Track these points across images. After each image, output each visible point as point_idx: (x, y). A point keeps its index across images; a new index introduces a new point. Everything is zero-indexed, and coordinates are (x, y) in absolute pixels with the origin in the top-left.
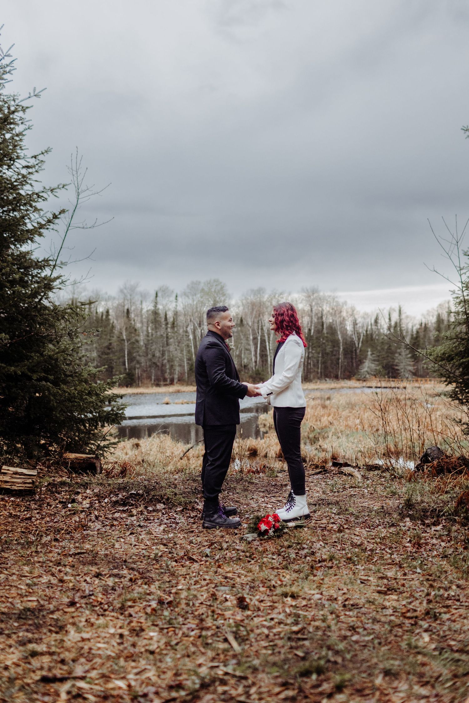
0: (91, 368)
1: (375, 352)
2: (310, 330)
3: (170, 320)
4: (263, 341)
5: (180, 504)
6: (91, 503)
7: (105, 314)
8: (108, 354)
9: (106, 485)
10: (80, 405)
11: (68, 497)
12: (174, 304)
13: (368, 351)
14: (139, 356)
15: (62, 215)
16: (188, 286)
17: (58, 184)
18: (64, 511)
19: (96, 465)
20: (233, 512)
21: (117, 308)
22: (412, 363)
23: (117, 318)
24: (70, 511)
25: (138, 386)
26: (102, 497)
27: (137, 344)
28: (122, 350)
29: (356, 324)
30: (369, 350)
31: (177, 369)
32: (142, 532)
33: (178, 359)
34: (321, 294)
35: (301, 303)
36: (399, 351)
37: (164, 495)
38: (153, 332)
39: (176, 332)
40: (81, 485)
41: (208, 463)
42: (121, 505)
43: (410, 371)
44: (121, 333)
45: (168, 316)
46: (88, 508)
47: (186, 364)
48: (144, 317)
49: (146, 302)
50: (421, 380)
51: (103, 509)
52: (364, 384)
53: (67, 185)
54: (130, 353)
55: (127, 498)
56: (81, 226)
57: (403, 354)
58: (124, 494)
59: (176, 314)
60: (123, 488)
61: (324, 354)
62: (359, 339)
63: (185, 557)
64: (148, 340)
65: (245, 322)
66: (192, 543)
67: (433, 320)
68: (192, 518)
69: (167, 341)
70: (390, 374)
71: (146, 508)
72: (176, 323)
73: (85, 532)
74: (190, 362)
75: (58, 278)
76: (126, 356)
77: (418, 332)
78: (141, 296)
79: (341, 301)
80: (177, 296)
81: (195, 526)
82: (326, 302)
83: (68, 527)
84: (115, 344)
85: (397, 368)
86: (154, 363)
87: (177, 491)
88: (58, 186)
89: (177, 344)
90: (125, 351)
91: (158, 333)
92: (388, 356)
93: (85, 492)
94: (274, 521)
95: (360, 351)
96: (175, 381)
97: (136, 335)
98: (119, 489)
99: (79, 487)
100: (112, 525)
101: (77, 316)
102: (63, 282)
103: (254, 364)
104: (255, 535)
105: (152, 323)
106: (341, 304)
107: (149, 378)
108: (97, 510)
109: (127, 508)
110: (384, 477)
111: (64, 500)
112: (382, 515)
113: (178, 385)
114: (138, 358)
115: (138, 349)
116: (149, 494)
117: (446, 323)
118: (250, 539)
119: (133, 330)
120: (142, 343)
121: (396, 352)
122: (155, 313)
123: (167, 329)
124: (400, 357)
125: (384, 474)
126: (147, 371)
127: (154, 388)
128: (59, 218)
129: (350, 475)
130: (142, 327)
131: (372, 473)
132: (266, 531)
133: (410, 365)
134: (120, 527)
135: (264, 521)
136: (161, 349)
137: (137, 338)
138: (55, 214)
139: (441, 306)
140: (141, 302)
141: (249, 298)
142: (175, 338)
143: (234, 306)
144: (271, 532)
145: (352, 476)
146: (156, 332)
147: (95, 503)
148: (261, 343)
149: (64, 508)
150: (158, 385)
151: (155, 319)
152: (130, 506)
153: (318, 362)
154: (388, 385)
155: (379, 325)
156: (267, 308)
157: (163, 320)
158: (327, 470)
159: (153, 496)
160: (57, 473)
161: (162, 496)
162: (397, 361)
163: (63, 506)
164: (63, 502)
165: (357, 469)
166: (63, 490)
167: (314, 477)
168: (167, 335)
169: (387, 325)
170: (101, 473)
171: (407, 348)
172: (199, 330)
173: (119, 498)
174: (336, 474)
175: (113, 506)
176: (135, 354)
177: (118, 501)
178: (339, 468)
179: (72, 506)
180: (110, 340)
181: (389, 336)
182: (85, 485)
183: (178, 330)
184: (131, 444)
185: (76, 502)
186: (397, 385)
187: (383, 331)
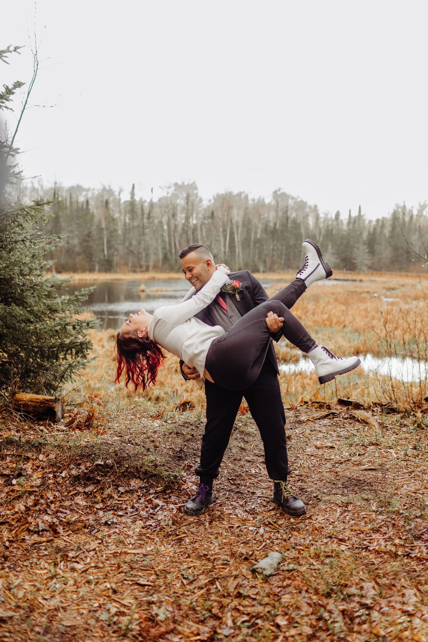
1: (335, 246)
2: (275, 224)
3: (147, 211)
4: (232, 234)
6: (43, 478)
7: (85, 203)
8: (88, 242)
9: (65, 448)
11: (14, 465)
13: (328, 245)
14: (117, 244)
15: (17, 91)
18: (6, 490)
19: (57, 409)
21: (97, 198)
22: (368, 258)
23: (97, 207)
24: (13, 491)
25: (116, 272)
26: (59, 468)
27: (115, 232)
28: (101, 239)
29: (318, 219)
30: (330, 244)
31: (152, 257)
33: (153, 248)
36: (357, 245)
37: (141, 467)
38: (131, 222)
39: (152, 222)
40: (33, 446)
42: (82, 482)
43: (366, 265)
44: (100, 222)
45: (144, 208)
46: (38, 487)
47: (160, 253)
48: (122, 207)
50: (377, 274)
53: (19, 48)
54: (109, 242)
55: (92, 472)
57: (361, 248)
59: (152, 205)
60: (87, 454)
61: (288, 247)
62: (320, 234)
64: (126, 230)
65: (215, 214)
69: (143, 231)
70: (348, 267)
71: (116, 487)
72: (151, 215)
74: (164, 251)
76: (105, 244)
77: (375, 229)
80: (152, 189)
82: (291, 198)
84: (94, 233)
85: (354, 261)
86: (131, 251)
87: (158, 460)
88: (9, 48)
89: (152, 234)
90: (103, 240)
92: (346, 250)
93: (37, 459)
96: (151, 268)
97: (115, 225)
98: (82, 456)
99: (30, 450)
103: (223, 254)
105: (129, 213)
107: (126, 264)
108: (51, 490)
109: (89, 489)
110: (405, 426)
111: (7, 472)
113: (153, 272)
114: (116, 246)
115: (116, 238)
116: (121, 466)
117: (401, 220)
119: (111, 220)
120: (120, 232)
121: (354, 247)
122: (132, 204)
123: (143, 219)
124: (358, 252)
125: (406, 422)
126: (124, 258)
127: (131, 274)
128: (13, 93)
129: (365, 422)
130: (119, 217)
131: (389, 418)
133: (367, 259)
136: (138, 238)
137: (115, 227)
138: (7, 87)
140: (120, 192)
142: (151, 228)
143: (205, 199)
145: (367, 423)
146: (133, 222)
147: (49, 478)
148: (230, 236)
149: (7, 486)
150: (134, 272)
151: (132, 210)
152: (95, 484)
153: (281, 254)
154: (346, 277)
155: (339, 220)
156: (236, 202)
157: (139, 210)
158: (335, 413)
159: (127, 468)
160: (4, 423)
161: (137, 468)
162: (354, 255)
163: (5, 482)
164: (5, 475)
165: (370, 413)
166: (8, 453)
167: (321, 423)
168: (143, 225)
169: (347, 221)
170: (63, 417)
171: (364, 243)
172: (173, 221)
173: (80, 471)
174: (346, 419)
175: (72, 484)
176: (113, 243)
177: (79, 475)
178: (348, 409)
179: (17, 482)
180: (90, 228)
181: (348, 232)
182: (38, 447)
183: (154, 220)
184: (108, 335)
185: (23, 476)
186: (354, 278)
187: (342, 226)
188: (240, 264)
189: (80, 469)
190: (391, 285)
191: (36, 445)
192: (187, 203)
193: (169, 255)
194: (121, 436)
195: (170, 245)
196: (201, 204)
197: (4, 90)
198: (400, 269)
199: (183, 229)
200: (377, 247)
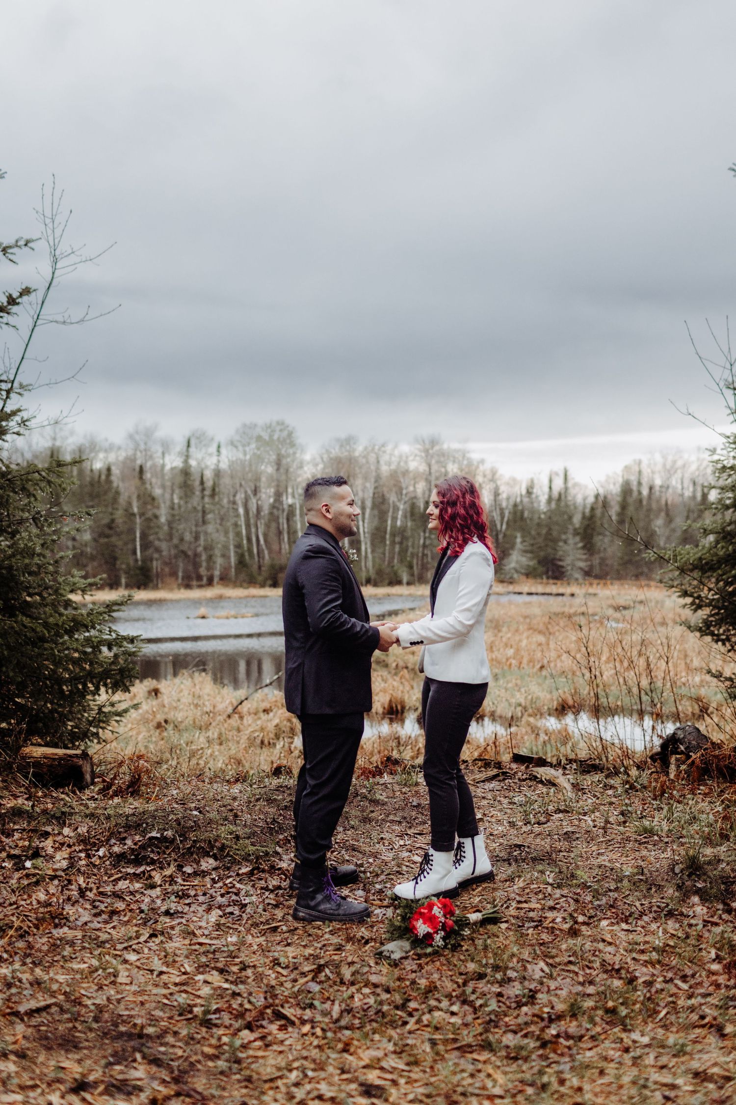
0: (77, 579)
1: (527, 539)
3: (209, 484)
5: (246, 858)
6: (71, 858)
7: (104, 472)
8: (108, 536)
9: (102, 818)
10: (54, 655)
11: (27, 843)
12: (214, 460)
13: (516, 537)
14: (159, 539)
15: (25, 299)
16: (237, 431)
17: (16, 237)
18: (17, 875)
19: (84, 769)
20: (351, 879)
21: (124, 463)
22: (584, 557)
23: (124, 479)
24: (27, 876)
25: (156, 588)
26: (94, 844)
27: (155, 520)
28: (132, 531)
29: (499, 495)
30: (519, 535)
31: (219, 561)
32: (172, 928)
33: (219, 546)
34: (445, 446)
35: (413, 460)
36: (564, 537)
37: (216, 841)
38: (182, 502)
39: (218, 503)
40: (53, 816)
41: (305, 788)
42: (130, 862)
43: (581, 569)
44: (130, 504)
45: (205, 479)
46: (64, 871)
47: (232, 554)
48: (167, 478)
49: (170, 454)
50: (598, 584)
51: (95, 871)
52: (511, 588)
54: (144, 536)
55: (143, 847)
56: (61, 319)
57: (571, 541)
58: (137, 838)
59: (218, 473)
60: (135, 824)
62: (502, 518)
63: (269, 1011)
64: (173, 516)
66: (279, 964)
67: (615, 489)
68: (272, 891)
69: (203, 517)
70: (550, 573)
71: (180, 867)
72: (217, 490)
73: (58, 933)
74: (239, 551)
75: (14, 413)
76: (138, 539)
77: (593, 509)
78: (163, 445)
79: (475, 456)
80: (219, 447)
81: (279, 913)
82: (452, 459)
83: (23, 921)
84: (120, 521)
85: (561, 563)
86: (183, 552)
87: (240, 831)
88: (17, 241)
89: (218, 521)
90: (135, 533)
91: (190, 506)
92: (547, 546)
93: (59, 834)
94: (445, 916)
95: (505, 536)
96: (216, 580)
97: (154, 507)
98: (128, 827)
99: (49, 822)
100: (114, 913)
101: (50, 487)
102: (24, 422)
104: (406, 945)
105: (181, 487)
106: (475, 463)
107: (174, 574)
108: (84, 874)
109: (142, 869)
110: (612, 787)
111: (16, 852)
112: (643, 887)
113: (219, 586)
114: (157, 543)
115: (157, 530)
116: (186, 839)
117: (635, 494)
118: (396, 956)
119: (149, 499)
120: (163, 519)
121: (559, 540)
122: (186, 472)
123: (203, 498)
124: (566, 547)
125: (612, 782)
126: (170, 563)
127: (182, 590)
128: (18, 304)
129: (551, 783)
130: (163, 495)
131: (587, 777)
132: (428, 937)
133: (580, 560)
134: (129, 914)
135: (422, 915)
136: (194, 529)
137: (156, 511)
138: (10, 295)
139: (627, 468)
140: (163, 454)
141: (333, 451)
142: (217, 512)
143: (308, 463)
144: (438, 939)
145: (554, 785)
146: (186, 502)
147: (80, 859)
149: (17, 870)
150: (188, 586)
151: (185, 482)
152: (148, 864)
154: (548, 590)
155: (534, 496)
156: (360, 468)
157: (197, 483)
158: (507, 773)
159: (194, 841)
160: (6, 788)
161: (210, 841)
162: (561, 553)
163: (14, 865)
164: (14, 855)
165: (561, 771)
166: (16, 827)
167: (486, 787)
168: (203, 507)
169: (546, 497)
170: (93, 783)
171: (576, 533)
172: (254, 501)
173: (126, 847)
174: (524, 780)
175: (114, 865)
176: (151, 538)
177: (124, 853)
178: (527, 767)
179: (33, 864)
180: (112, 514)
181: (548, 514)
182: (60, 818)
183: (221, 500)
184: (146, 689)
185: (42, 856)
186: (561, 591)
187: (539, 506)
188: (368, 571)
189: (125, 844)
190: (622, 602)
191: (58, 815)
192: (278, 469)
193: (247, 557)
194: (184, 804)
195: (249, 540)
196: (300, 472)
197: (4, 300)
198: (637, 577)
199: (271, 514)
200: (597, 539)
